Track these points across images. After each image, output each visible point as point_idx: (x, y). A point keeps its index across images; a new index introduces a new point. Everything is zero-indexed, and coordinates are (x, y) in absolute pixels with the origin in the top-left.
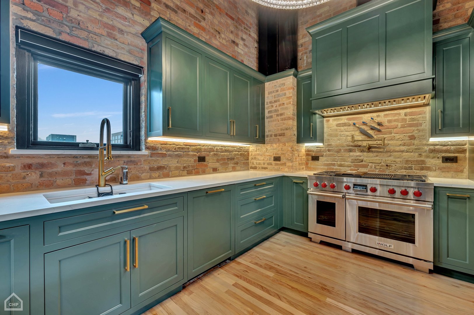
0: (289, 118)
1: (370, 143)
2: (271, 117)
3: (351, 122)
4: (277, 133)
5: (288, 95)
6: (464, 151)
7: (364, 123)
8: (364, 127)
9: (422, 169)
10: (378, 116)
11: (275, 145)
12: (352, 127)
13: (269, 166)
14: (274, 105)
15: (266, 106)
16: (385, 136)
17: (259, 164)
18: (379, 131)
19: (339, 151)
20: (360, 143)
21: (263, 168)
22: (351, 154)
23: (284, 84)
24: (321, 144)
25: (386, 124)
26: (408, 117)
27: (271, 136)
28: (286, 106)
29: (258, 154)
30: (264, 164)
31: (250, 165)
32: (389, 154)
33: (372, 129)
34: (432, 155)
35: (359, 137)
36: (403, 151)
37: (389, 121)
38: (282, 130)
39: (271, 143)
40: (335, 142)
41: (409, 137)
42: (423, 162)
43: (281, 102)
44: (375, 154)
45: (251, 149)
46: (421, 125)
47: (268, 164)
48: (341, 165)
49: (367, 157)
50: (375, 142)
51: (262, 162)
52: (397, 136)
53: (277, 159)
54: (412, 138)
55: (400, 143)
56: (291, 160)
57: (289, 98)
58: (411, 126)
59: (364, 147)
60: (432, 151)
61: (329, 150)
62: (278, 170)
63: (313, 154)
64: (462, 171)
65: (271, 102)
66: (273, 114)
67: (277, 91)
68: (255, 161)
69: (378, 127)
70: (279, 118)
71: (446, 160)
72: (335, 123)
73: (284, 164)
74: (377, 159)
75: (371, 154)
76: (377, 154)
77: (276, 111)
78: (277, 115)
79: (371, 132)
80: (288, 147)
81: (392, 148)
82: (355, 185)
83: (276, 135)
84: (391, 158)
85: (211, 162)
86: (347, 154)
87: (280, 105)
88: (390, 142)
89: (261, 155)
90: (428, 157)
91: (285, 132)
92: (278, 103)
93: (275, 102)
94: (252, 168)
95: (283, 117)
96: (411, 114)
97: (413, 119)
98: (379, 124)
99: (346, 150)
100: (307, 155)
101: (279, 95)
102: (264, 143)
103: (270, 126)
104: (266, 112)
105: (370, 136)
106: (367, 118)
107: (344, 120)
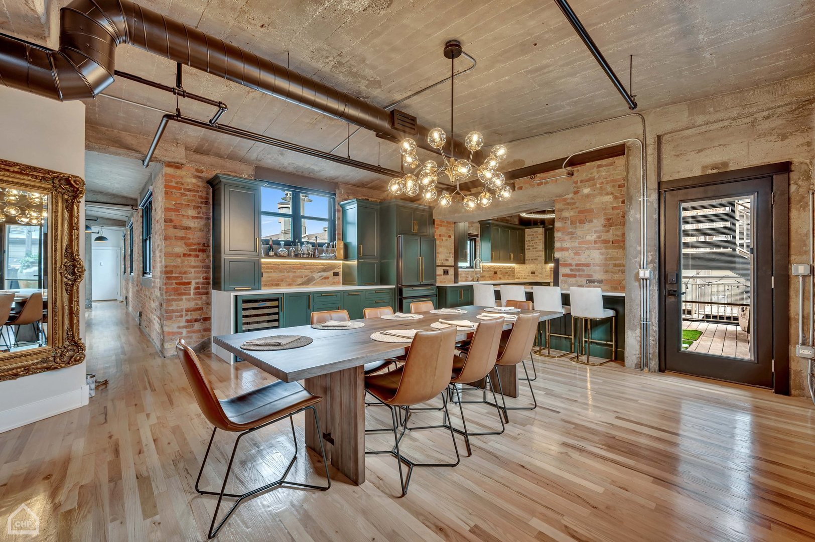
0: (540, 251)
2: (529, 249)
4: (533, 258)
5: (539, 238)
11: (532, 265)
13: (528, 277)
14: (531, 242)
15: (526, 242)
17: (522, 276)
21: (524, 278)
23: (537, 232)
27: (529, 260)
28: (539, 243)
29: (521, 270)
30: (525, 276)
31: (516, 277)
38: (536, 257)
39: (529, 264)
43: (535, 241)
45: (516, 267)
47: (527, 276)
51: (523, 275)
53: (533, 273)
56: (541, 274)
57: (540, 239)
62: (533, 279)
65: (529, 241)
66: (530, 248)
67: (533, 235)
68: (519, 275)
70: (534, 250)
73: (537, 276)
77: (532, 246)
78: (533, 248)
80: (539, 266)
83: (532, 260)
85: (499, 275)
87: (535, 243)
89: (523, 271)
91: (538, 258)
93: (532, 241)
95: (536, 250)
100: (551, 270)
101: (534, 237)
102: (525, 264)
103: (528, 254)
104: (526, 246)
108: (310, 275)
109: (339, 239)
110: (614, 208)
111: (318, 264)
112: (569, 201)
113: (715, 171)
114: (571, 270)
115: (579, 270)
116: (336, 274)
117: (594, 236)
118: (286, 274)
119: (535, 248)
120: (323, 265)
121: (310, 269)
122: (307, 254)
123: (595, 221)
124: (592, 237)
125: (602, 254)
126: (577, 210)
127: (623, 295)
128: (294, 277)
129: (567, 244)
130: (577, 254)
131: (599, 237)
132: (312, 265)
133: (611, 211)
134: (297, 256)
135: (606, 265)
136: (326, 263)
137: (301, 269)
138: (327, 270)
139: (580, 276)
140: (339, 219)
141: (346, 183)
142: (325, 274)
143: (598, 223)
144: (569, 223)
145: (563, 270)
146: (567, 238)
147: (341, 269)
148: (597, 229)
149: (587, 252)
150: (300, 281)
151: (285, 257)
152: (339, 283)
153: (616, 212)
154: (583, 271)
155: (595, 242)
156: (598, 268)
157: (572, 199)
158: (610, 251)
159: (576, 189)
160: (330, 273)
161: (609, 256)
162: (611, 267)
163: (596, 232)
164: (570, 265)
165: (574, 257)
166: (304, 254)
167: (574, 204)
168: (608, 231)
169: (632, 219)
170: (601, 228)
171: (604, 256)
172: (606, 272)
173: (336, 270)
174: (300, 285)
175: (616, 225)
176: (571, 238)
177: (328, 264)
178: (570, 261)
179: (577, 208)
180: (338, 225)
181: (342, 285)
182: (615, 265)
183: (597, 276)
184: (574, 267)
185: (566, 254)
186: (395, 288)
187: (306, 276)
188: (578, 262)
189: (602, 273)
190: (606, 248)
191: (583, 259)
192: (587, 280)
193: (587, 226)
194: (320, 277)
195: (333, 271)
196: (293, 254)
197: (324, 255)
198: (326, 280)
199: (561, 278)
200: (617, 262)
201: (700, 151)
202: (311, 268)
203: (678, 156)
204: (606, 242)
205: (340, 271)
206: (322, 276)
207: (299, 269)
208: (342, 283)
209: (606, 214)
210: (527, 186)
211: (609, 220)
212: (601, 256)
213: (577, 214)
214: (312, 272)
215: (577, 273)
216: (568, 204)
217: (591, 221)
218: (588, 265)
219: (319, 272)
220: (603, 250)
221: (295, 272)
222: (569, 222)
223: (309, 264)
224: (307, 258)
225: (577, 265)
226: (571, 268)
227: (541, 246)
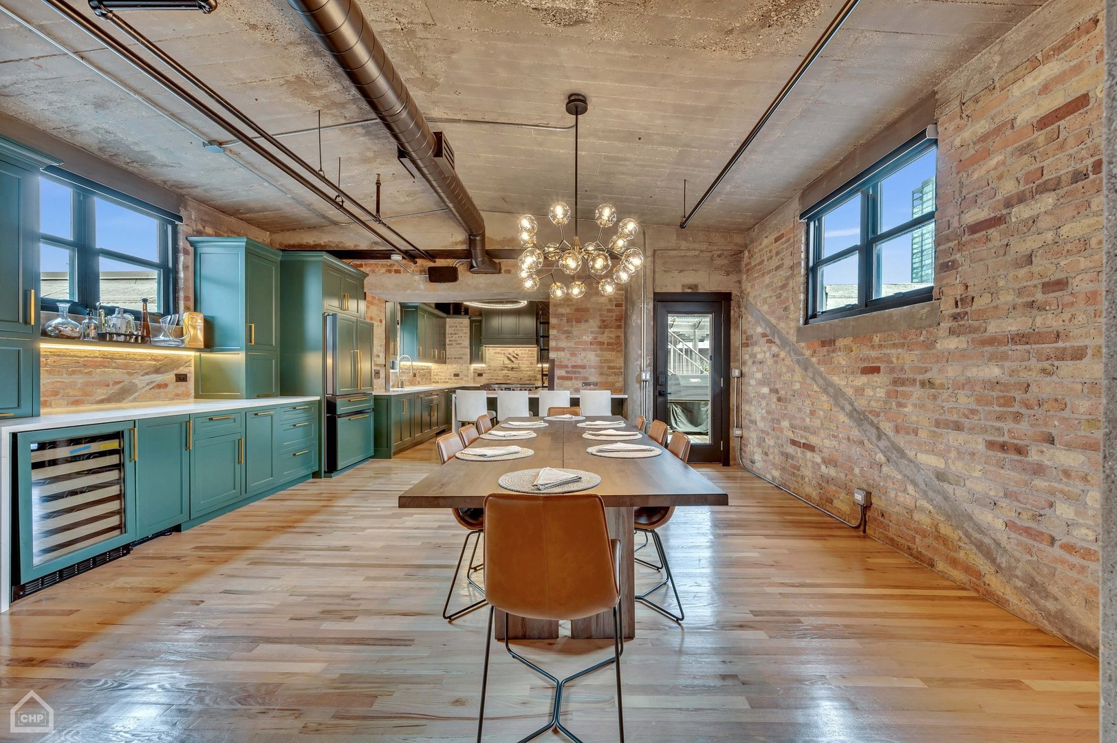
0: (465, 348)
1: (513, 365)
2: (452, 344)
3: (503, 352)
4: (457, 356)
5: (464, 331)
7: (509, 354)
8: (509, 356)
9: (535, 380)
10: (517, 350)
11: (454, 366)
12: (502, 356)
13: (450, 381)
14: (454, 336)
15: (447, 336)
16: (520, 362)
17: (441, 379)
18: (517, 358)
19: (495, 370)
20: (507, 366)
21: (444, 382)
23: (462, 323)
24: (484, 365)
25: (520, 355)
26: (528, 353)
27: (452, 358)
28: (463, 338)
29: (440, 372)
30: (445, 379)
31: (431, 380)
33: (514, 357)
35: (507, 362)
37: (522, 354)
38: (460, 354)
39: (452, 364)
40: (493, 364)
41: (530, 363)
42: (536, 376)
43: (459, 335)
45: (433, 368)
47: (449, 379)
48: (496, 379)
49: (511, 374)
50: (515, 365)
52: (526, 362)
53: (456, 375)
55: (526, 366)
56: (467, 376)
57: (466, 333)
58: (531, 357)
59: (510, 367)
61: (489, 369)
62: (457, 383)
63: (479, 371)
65: (451, 334)
67: (456, 327)
68: (437, 377)
70: (458, 346)
72: (494, 351)
73: (462, 379)
74: (516, 375)
77: (455, 340)
78: (457, 344)
79: (513, 359)
80: (464, 366)
81: (523, 369)
83: (455, 358)
86: (500, 372)
87: (458, 337)
88: (522, 366)
89: (443, 372)
90: (537, 374)
91: (463, 356)
93: (455, 334)
94: (433, 382)
95: (460, 346)
96: (531, 351)
97: (530, 354)
98: (517, 355)
99: (500, 370)
100: (474, 372)
101: (457, 330)
102: (445, 363)
103: (450, 351)
104: (447, 340)
105: (513, 362)
106: (512, 350)
107: (498, 350)
108: (127, 378)
109: (187, 309)
110: (609, 311)
111: (143, 358)
113: (690, 291)
114: (567, 372)
115: (575, 373)
116: (181, 378)
117: (590, 337)
118: (66, 379)
119: (460, 344)
120: (154, 360)
121: (126, 367)
122: (126, 335)
123: (591, 321)
124: (588, 338)
125: (598, 356)
126: (574, 307)
127: (626, 396)
128: (87, 384)
129: (563, 344)
130: (573, 354)
131: (595, 338)
132: (131, 359)
133: (605, 313)
134: (102, 338)
135: (601, 367)
136: (161, 355)
137: (106, 367)
138: (161, 371)
139: (576, 378)
140: (186, 268)
141: (202, 201)
142: (159, 378)
143: (594, 324)
144: (565, 321)
145: (558, 372)
146: (563, 336)
147: (192, 369)
148: (593, 330)
149: (583, 354)
150: (101, 393)
151: (73, 338)
152: (187, 395)
153: (610, 314)
154: (580, 373)
155: (591, 344)
156: (593, 370)
158: (604, 353)
160: (170, 377)
161: (603, 358)
162: (606, 369)
163: (592, 332)
164: (566, 366)
165: (570, 358)
166: (119, 335)
167: (571, 300)
168: (603, 333)
169: (634, 324)
170: (596, 329)
171: (599, 359)
172: (602, 374)
173: (182, 370)
174: (102, 401)
175: (610, 328)
176: (567, 337)
177: (166, 357)
178: (566, 363)
179: (573, 305)
180: (186, 279)
181: (193, 399)
182: (609, 368)
183: (593, 379)
184: (570, 369)
185: (562, 354)
186: (320, 402)
187: (116, 383)
188: (574, 364)
189: (597, 375)
190: (601, 350)
191: (579, 360)
192: (583, 383)
193: (583, 326)
194: (148, 384)
195: (176, 372)
196: (93, 333)
197: (161, 338)
198: (162, 390)
199: (556, 381)
200: (611, 365)
201: (681, 271)
202: (129, 366)
203: (665, 271)
204: (601, 343)
205: (190, 371)
206: (152, 382)
207: (98, 367)
208: (193, 395)
209: (601, 315)
210: (516, 270)
211: (604, 321)
212: (597, 358)
213: (572, 312)
214: (129, 374)
215: (573, 376)
217: (587, 321)
218: (584, 367)
219: (147, 374)
220: (599, 352)
221: (89, 373)
222: (565, 319)
223: (122, 357)
224: (126, 343)
225: (573, 367)
226: (566, 369)
227: (466, 342)
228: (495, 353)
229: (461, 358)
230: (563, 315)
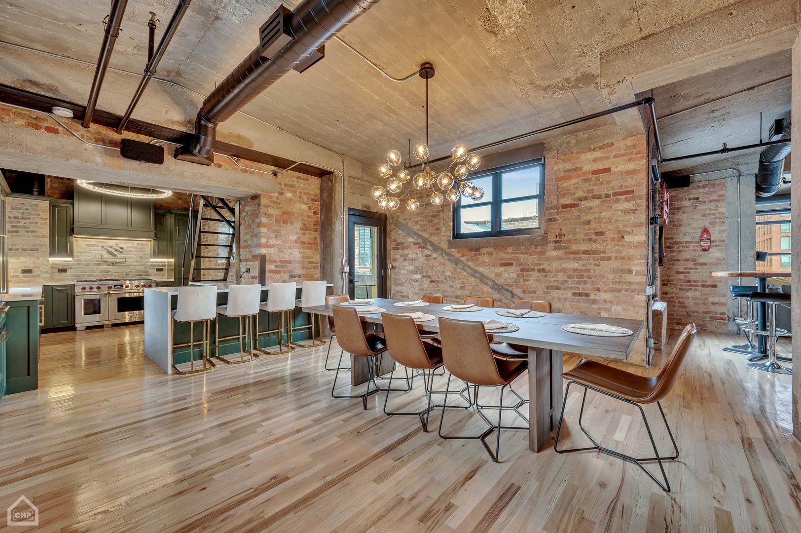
0: (45, 236)
1: (116, 260)
2: (17, 232)
3: (100, 244)
4: (28, 247)
5: (43, 216)
6: (165, 266)
7: (110, 247)
8: (110, 249)
9: (147, 275)
10: (120, 243)
11: (22, 259)
12: (100, 248)
14: (22, 221)
15: (7, 220)
16: (125, 256)
18: (121, 252)
19: (88, 265)
20: (107, 260)
22: (100, 267)
23: (37, 206)
24: (70, 259)
25: (126, 248)
26: (139, 246)
27: (17, 250)
28: (39, 225)
32: (128, 267)
33: (116, 250)
34: (151, 267)
35: (106, 255)
36: (136, 265)
37: (128, 247)
39: (18, 256)
40: (83, 258)
41: (140, 257)
42: (147, 271)
44: (118, 267)
46: (146, 251)
47: (12, 277)
48: (90, 276)
49: (112, 269)
50: (118, 260)
52: (133, 256)
53: (27, 271)
54: (141, 258)
55: (135, 260)
57: (45, 219)
58: (141, 251)
59: (110, 262)
60: (152, 265)
61: (78, 264)
63: (60, 267)
64: (164, 276)
65: (15, 218)
66: (19, 229)
67: (27, 209)
69: (120, 250)
71: (158, 270)
72: (84, 243)
74: (120, 270)
75: (115, 267)
76: (120, 267)
77: (24, 227)
78: (28, 232)
79: (115, 253)
80: (42, 261)
81: (130, 264)
82: (115, 286)
83: (25, 250)
84: (129, 270)
86: (96, 267)
87: (30, 223)
88: (128, 260)
90: (149, 268)
92: (28, 221)
93: (24, 218)
96: (141, 244)
97: (142, 248)
98: (121, 248)
99: (94, 265)
100: (54, 267)
101: (29, 214)
103: (14, 240)
105: (115, 255)
106: (112, 243)
107: (93, 242)
110: (309, 216)
112: (274, 199)
113: (366, 209)
114: (277, 266)
115: (283, 267)
117: (295, 237)
119: (31, 232)
123: (295, 224)
124: (293, 237)
125: (301, 253)
126: (281, 210)
127: (332, 285)
129: (273, 241)
130: (281, 251)
131: (299, 238)
133: (306, 218)
135: (303, 262)
139: (284, 272)
143: (298, 225)
144: (274, 221)
145: (269, 267)
146: (272, 235)
148: (297, 231)
149: (290, 251)
153: (310, 219)
154: (286, 267)
155: (296, 242)
156: (297, 264)
157: (277, 198)
158: (306, 250)
159: (280, 190)
161: (305, 255)
162: (307, 263)
163: (296, 233)
164: (275, 261)
165: (279, 254)
167: (279, 203)
168: (305, 234)
169: (337, 230)
170: (299, 231)
171: (302, 255)
172: (304, 268)
175: (310, 230)
176: (276, 236)
178: (275, 258)
179: (281, 208)
182: (310, 263)
183: (297, 272)
184: (278, 264)
185: (272, 250)
188: (282, 259)
189: (300, 269)
190: (303, 248)
191: (286, 256)
192: (290, 275)
193: (289, 227)
199: (267, 274)
200: (311, 260)
201: (361, 195)
203: (353, 193)
204: (303, 243)
209: (303, 220)
210: (228, 166)
211: (305, 225)
212: (300, 255)
213: (280, 214)
215: (282, 269)
216: (274, 202)
217: (292, 223)
218: (290, 262)
220: (301, 250)
222: (274, 219)
225: (281, 262)
226: (276, 264)
227: (46, 230)
228: (86, 245)
229: (37, 250)
230: (272, 215)
